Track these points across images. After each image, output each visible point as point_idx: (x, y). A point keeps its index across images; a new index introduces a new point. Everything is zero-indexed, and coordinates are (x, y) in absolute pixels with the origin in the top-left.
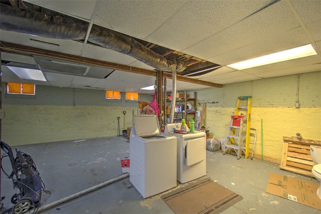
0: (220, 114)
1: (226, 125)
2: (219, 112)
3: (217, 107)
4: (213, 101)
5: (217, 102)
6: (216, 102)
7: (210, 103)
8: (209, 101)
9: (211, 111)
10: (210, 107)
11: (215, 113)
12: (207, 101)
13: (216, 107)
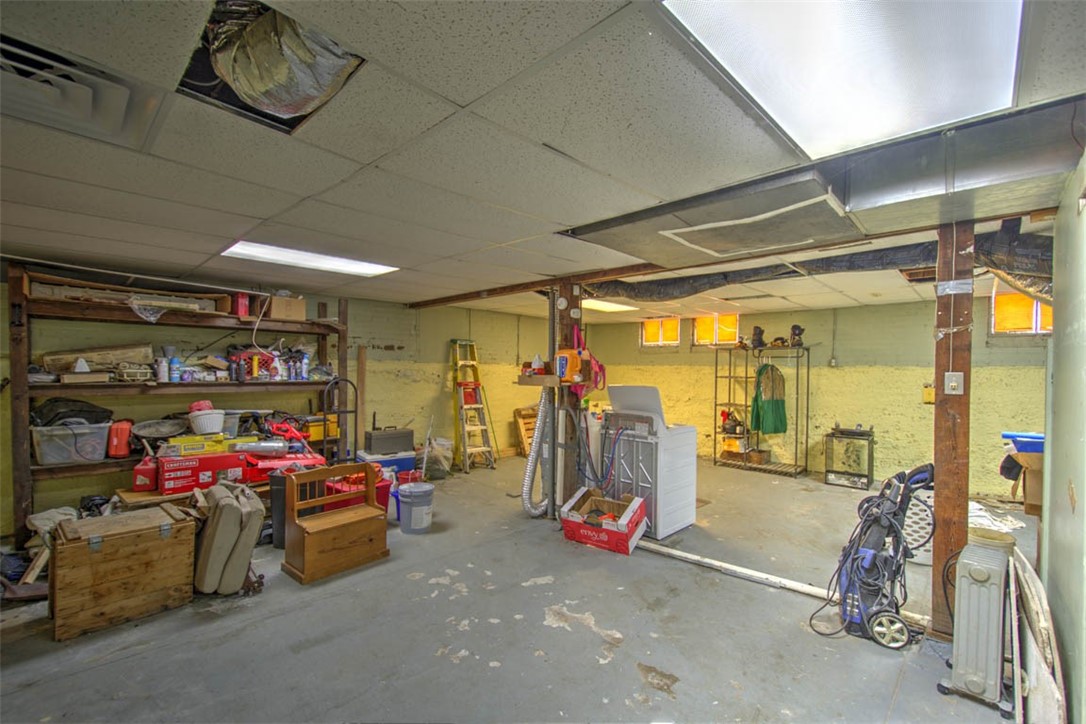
0: (407, 381)
1: (422, 408)
2: (405, 375)
3: (399, 360)
4: (389, 343)
5: (400, 348)
6: (396, 347)
7: (378, 347)
8: (377, 342)
9: (381, 372)
10: (380, 361)
11: (393, 377)
12: (368, 342)
13: (396, 362)
